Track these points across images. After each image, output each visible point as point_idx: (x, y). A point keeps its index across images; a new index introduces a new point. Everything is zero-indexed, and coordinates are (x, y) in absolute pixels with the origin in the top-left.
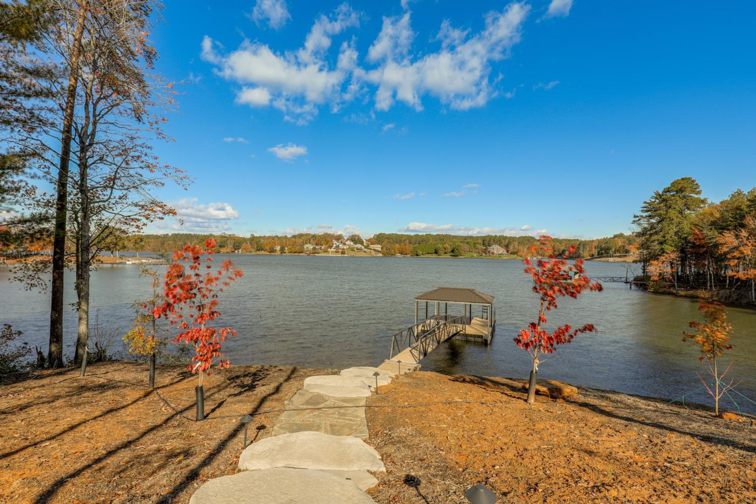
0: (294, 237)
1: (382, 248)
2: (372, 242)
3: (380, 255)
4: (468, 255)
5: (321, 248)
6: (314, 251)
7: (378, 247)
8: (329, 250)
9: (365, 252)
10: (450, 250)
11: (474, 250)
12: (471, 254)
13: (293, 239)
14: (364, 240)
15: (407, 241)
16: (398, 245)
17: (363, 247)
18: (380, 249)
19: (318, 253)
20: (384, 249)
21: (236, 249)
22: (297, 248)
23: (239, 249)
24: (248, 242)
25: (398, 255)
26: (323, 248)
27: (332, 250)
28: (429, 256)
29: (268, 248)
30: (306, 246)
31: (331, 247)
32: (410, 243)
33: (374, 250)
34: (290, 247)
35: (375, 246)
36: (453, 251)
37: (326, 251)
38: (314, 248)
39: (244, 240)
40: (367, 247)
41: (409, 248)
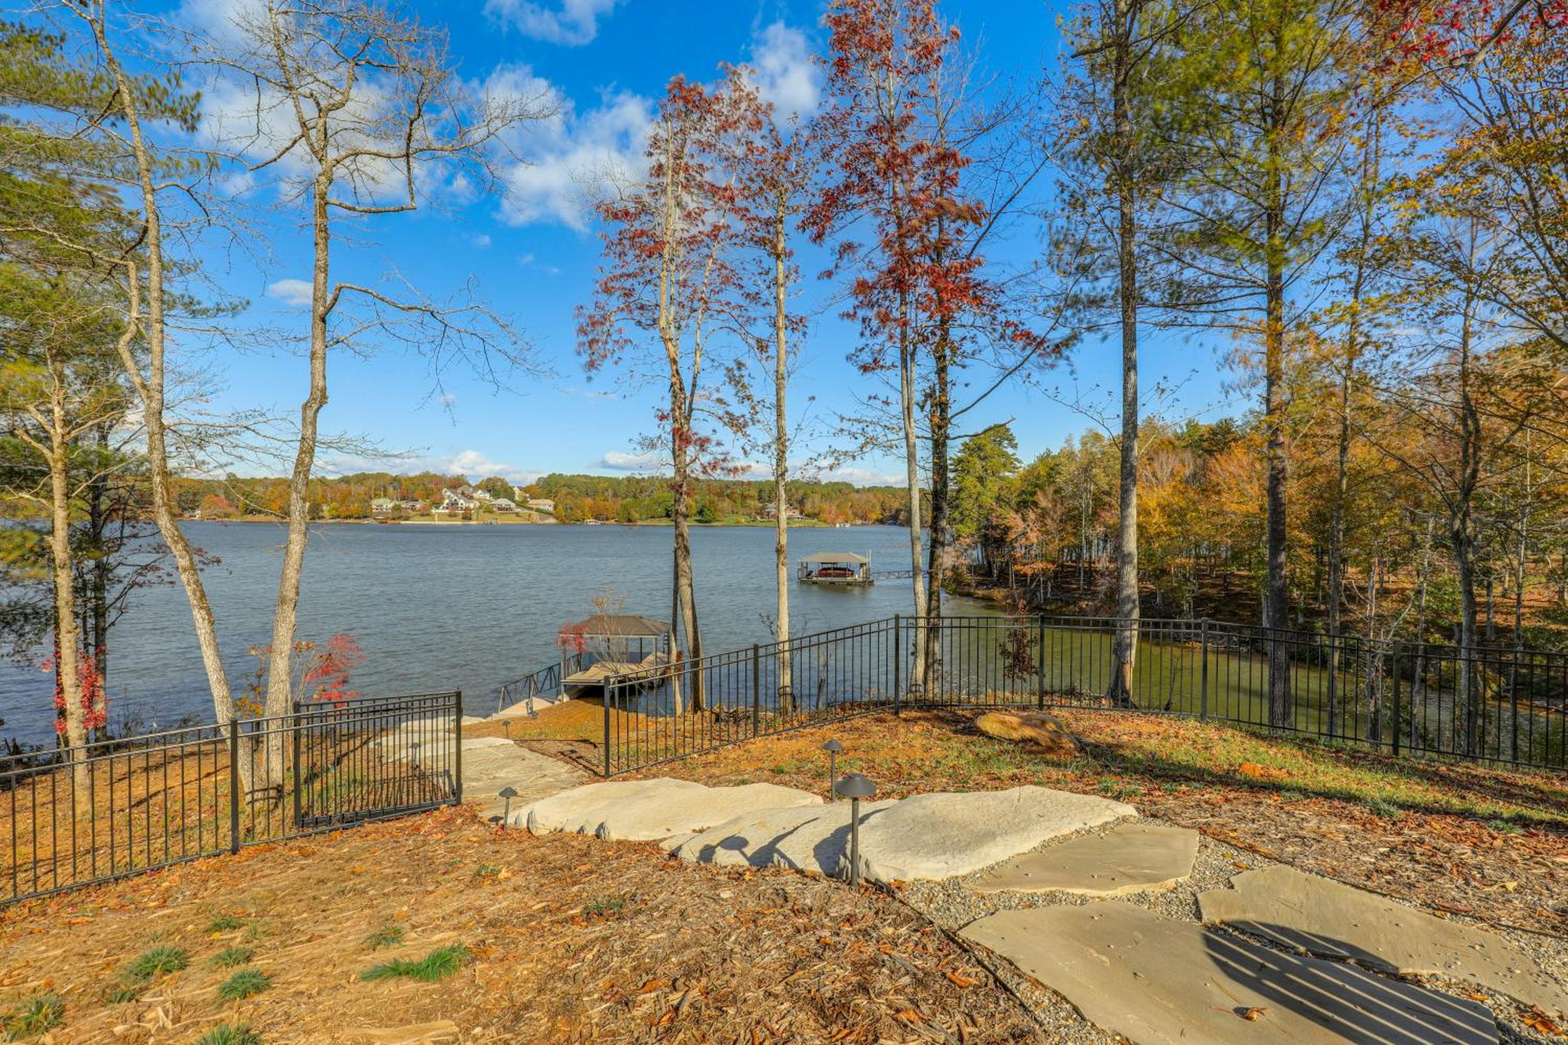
0: (346, 480)
1: (555, 507)
2: (532, 492)
3: (552, 521)
4: (731, 519)
5: (413, 508)
6: (397, 514)
7: (547, 504)
8: (433, 511)
9: (517, 514)
10: (694, 511)
11: (741, 511)
12: (735, 517)
13: (343, 486)
14: (516, 490)
15: (610, 492)
16: (589, 501)
17: (513, 505)
18: (551, 509)
19: (407, 519)
20: (560, 507)
21: (184, 509)
22: (354, 507)
23: (193, 509)
24: (221, 493)
25: (591, 521)
26: (418, 506)
27: (441, 510)
28: (655, 522)
29: (275, 506)
30: (375, 503)
31: (437, 505)
32: (615, 495)
33: (538, 510)
34: (334, 504)
35: (540, 501)
36: (701, 512)
37: (425, 514)
38: (397, 508)
39: (209, 487)
40: (522, 504)
41: (613, 505)
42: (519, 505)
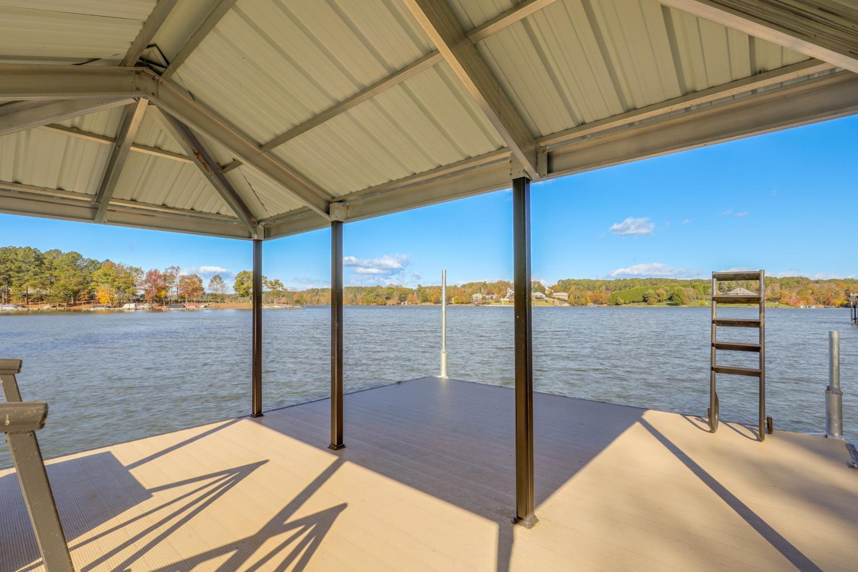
0: (464, 286)
1: (569, 297)
2: (554, 289)
3: (566, 305)
4: (696, 303)
5: (492, 298)
6: (484, 301)
7: (564, 295)
8: (502, 300)
9: (546, 301)
10: (666, 297)
11: (705, 297)
12: (700, 302)
13: (463, 289)
14: (547, 288)
15: (604, 287)
16: (590, 293)
17: (544, 296)
18: (566, 298)
19: (489, 304)
20: (572, 296)
21: (402, 301)
22: (464, 299)
23: (405, 301)
24: (415, 293)
25: (591, 305)
26: (494, 297)
27: (505, 299)
28: (636, 305)
29: (433, 298)
30: (474, 296)
31: (504, 297)
32: (607, 289)
33: (558, 299)
34: (456, 297)
35: (559, 294)
36: (670, 299)
37: (498, 301)
38: (484, 298)
39: (411, 291)
40: (550, 296)
41: (606, 295)
42: (547, 296)
